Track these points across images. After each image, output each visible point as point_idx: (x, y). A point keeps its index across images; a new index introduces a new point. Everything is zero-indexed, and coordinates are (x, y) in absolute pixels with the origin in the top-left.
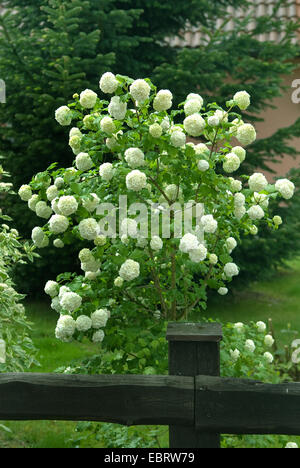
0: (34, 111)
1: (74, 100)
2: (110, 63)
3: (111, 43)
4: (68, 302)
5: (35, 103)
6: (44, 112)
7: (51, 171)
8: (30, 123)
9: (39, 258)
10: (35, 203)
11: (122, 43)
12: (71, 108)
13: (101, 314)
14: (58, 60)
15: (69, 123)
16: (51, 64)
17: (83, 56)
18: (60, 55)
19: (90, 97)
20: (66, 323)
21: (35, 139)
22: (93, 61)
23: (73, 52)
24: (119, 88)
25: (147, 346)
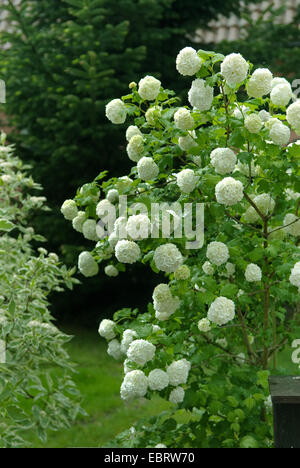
0: (58, 114)
1: (129, 91)
2: (140, 58)
3: (139, 36)
4: (138, 354)
5: (59, 106)
6: (68, 114)
7: (100, 182)
8: (54, 128)
9: (79, 285)
10: (81, 222)
11: (153, 36)
12: (126, 101)
13: (180, 367)
14: (83, 56)
15: (122, 120)
16: (75, 62)
17: (111, 51)
18: (84, 52)
19: (152, 86)
20: (136, 380)
21: (59, 146)
22: (121, 56)
23: (99, 47)
24: (203, 67)
25: (239, 407)
